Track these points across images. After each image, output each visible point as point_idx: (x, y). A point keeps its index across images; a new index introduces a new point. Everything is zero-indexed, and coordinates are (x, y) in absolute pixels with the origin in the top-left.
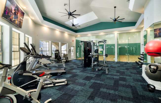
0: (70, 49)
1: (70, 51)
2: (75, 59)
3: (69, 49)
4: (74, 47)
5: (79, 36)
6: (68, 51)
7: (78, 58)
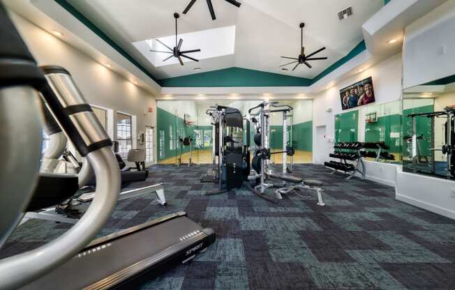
0: (143, 135)
1: (143, 141)
2: (156, 163)
3: (140, 134)
4: (152, 128)
5: (168, 97)
6: (138, 140)
7: (162, 159)
